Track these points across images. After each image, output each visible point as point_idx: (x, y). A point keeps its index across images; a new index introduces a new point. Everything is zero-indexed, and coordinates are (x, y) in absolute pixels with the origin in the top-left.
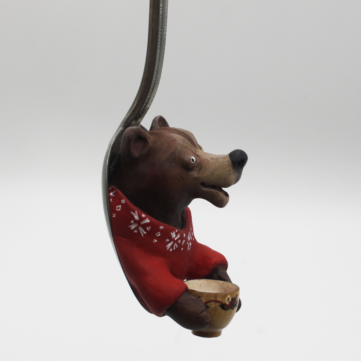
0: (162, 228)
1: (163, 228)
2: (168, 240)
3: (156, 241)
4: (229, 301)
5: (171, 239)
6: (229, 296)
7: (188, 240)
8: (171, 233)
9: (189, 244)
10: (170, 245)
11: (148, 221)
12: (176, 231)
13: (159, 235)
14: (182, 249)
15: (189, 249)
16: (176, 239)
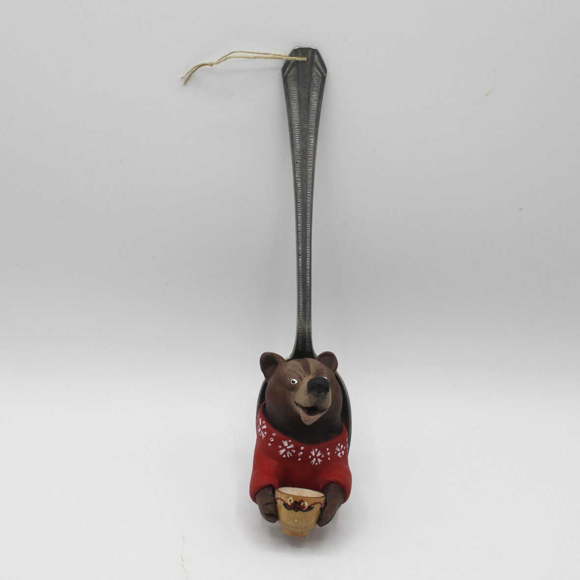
0: (274, 435)
1: (276, 435)
2: (281, 447)
3: (270, 445)
4: (291, 503)
5: (283, 447)
6: (291, 498)
7: (312, 455)
8: (283, 441)
9: (315, 459)
10: (282, 451)
11: (266, 427)
12: (290, 441)
13: (273, 440)
14: (300, 459)
15: (317, 464)
16: (288, 448)
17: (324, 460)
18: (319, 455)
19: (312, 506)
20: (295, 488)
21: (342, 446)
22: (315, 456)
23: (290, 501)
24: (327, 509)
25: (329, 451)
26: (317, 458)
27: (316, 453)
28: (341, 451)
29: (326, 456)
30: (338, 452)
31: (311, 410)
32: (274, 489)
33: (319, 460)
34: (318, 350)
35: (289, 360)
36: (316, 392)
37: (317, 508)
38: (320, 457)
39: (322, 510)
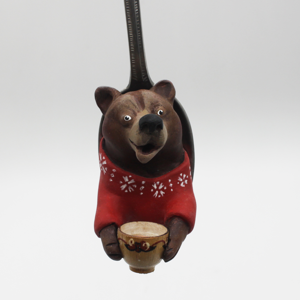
0: (114, 171)
1: (116, 171)
2: (121, 182)
3: (112, 180)
4: (132, 244)
5: (124, 183)
6: (132, 239)
7: (153, 188)
8: (124, 177)
9: (157, 192)
10: (124, 187)
11: (106, 163)
12: (130, 176)
13: (113, 176)
14: (142, 193)
15: (159, 196)
16: (129, 183)
17: (167, 192)
18: (161, 187)
19: (154, 246)
20: (139, 222)
21: (184, 176)
22: (158, 189)
23: (131, 242)
24: (171, 245)
25: (171, 182)
26: (159, 191)
27: (158, 186)
28: (184, 181)
29: (169, 188)
30: (180, 182)
31: (146, 148)
32: (117, 226)
33: (162, 193)
34: (155, 79)
35: (124, 92)
36: (148, 131)
37: (160, 246)
38: (163, 189)
39: (165, 247)
